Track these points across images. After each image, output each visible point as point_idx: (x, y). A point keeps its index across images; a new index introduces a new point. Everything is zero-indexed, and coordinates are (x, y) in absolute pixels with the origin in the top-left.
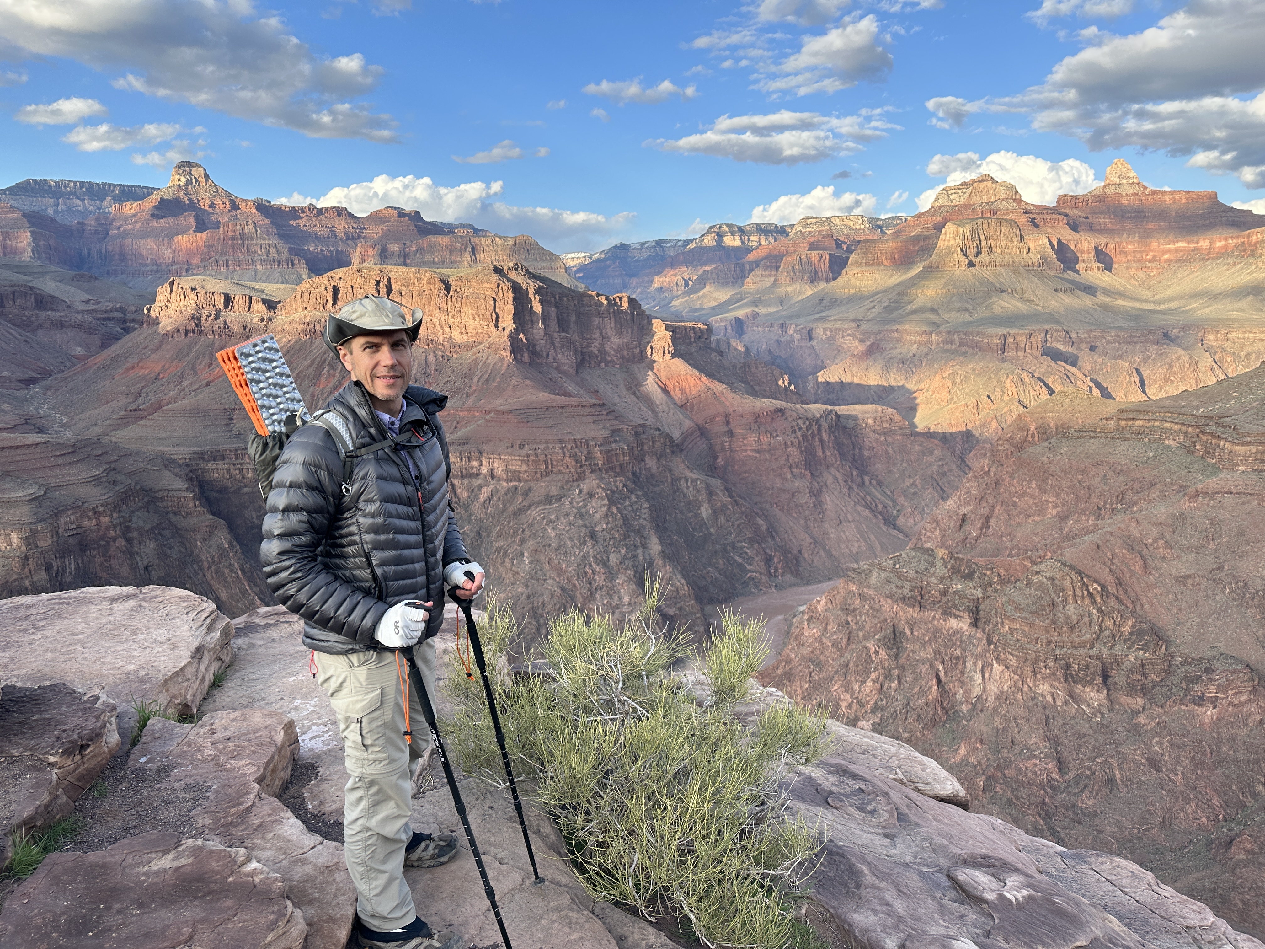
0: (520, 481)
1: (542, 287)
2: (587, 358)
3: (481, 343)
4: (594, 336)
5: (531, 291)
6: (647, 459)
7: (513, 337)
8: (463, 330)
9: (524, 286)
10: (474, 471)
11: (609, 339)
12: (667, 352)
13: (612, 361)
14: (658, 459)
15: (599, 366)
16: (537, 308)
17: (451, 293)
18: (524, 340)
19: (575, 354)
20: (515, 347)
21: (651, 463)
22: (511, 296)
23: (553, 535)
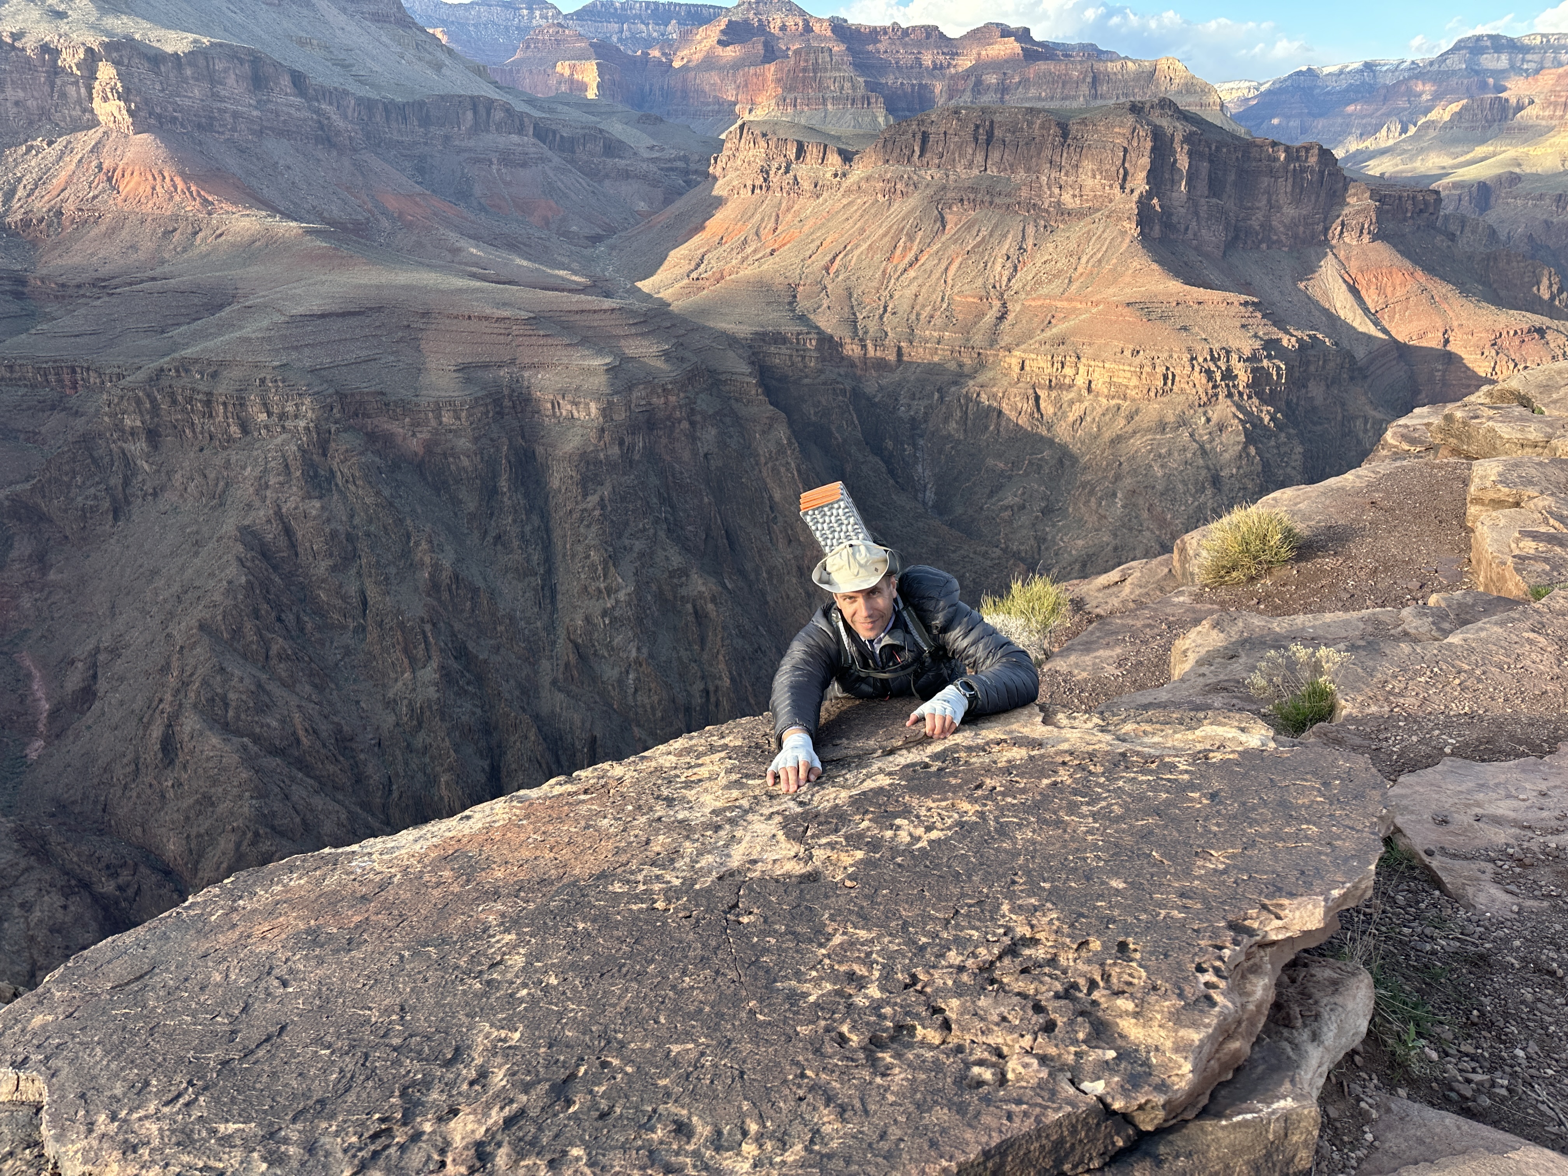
0: (1125, 398)
1: (1195, 133)
2: (1242, 235)
3: (1098, 210)
4: (1257, 204)
5: (1178, 137)
6: (1311, 384)
7: (1143, 204)
8: (1077, 192)
9: (1169, 131)
10: (1067, 381)
11: (1279, 208)
12: (1365, 231)
13: (1279, 241)
14: (1328, 386)
15: (1258, 247)
16: (1183, 162)
17: (1069, 141)
18: (1158, 208)
19: (1226, 229)
20: (1144, 217)
21: (1316, 391)
22: (1149, 144)
23: (1160, 474)
